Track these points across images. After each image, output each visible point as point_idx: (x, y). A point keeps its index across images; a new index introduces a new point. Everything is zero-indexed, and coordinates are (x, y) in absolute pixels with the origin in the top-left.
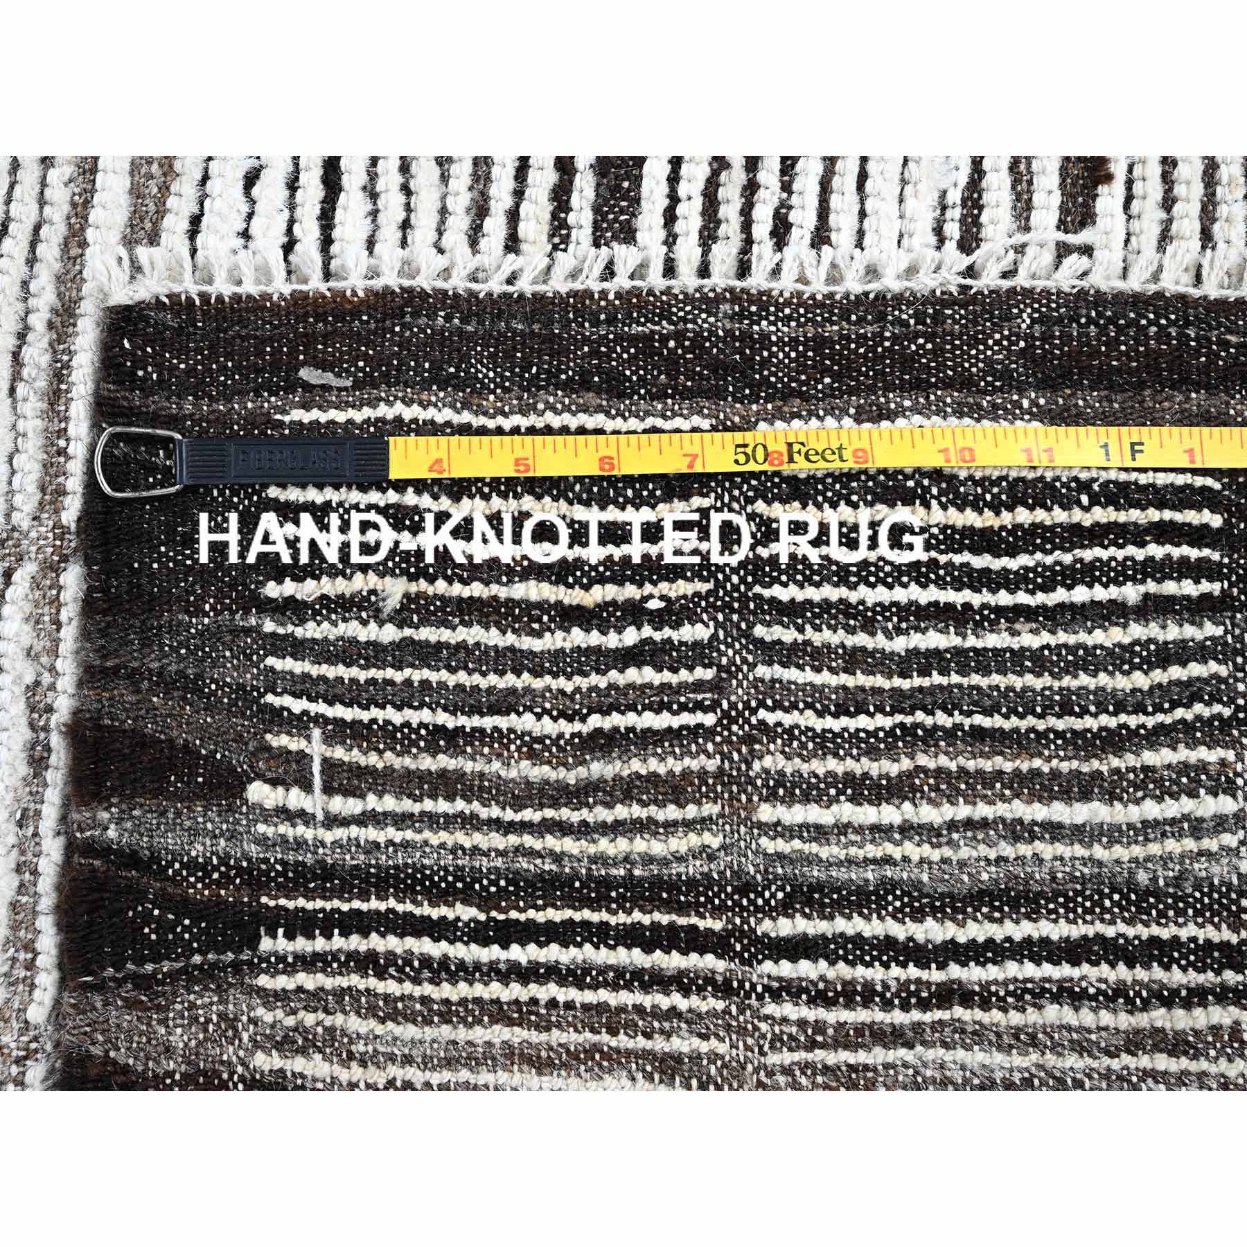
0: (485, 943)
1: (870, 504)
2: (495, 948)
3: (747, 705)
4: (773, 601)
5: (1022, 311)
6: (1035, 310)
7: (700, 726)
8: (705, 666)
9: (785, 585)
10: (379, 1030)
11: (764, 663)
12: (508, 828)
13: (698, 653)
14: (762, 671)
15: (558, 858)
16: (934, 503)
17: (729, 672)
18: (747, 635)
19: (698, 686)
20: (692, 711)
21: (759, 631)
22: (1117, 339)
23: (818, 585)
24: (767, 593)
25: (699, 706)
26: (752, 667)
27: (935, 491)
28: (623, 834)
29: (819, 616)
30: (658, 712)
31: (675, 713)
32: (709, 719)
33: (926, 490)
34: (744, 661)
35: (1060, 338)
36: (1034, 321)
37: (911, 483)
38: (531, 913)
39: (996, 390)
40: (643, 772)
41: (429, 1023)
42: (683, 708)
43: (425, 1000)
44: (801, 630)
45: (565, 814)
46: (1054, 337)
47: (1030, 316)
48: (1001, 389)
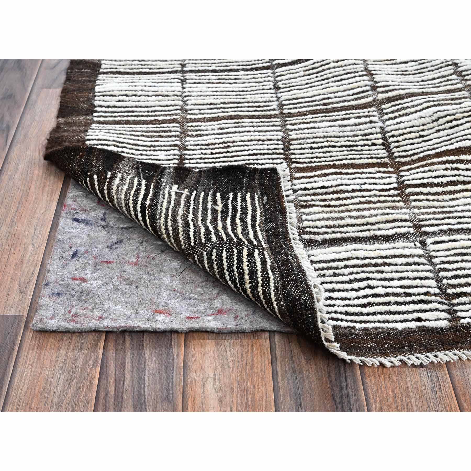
0: (141, 208)
1: (248, 269)
2: (140, 210)
3: (197, 252)
4: (222, 252)
5: (307, 297)
6: (308, 300)
7: (191, 242)
8: (205, 240)
9: (226, 255)
10: (123, 191)
11: (207, 254)
12: (167, 210)
13: (208, 238)
14: (205, 253)
15: (160, 219)
16: (251, 285)
17: (204, 246)
18: (213, 248)
19: (200, 239)
20: (194, 239)
21: (215, 251)
22: (305, 324)
23: (227, 262)
24: (224, 251)
25: (195, 241)
26: (206, 251)
27: (254, 284)
28: (166, 231)
29: (220, 264)
30: (194, 232)
31: (193, 236)
32: (192, 244)
33: (253, 282)
34: (207, 249)
35: (301, 308)
36: (304, 300)
37: (255, 277)
38: (147, 216)
39: (283, 294)
40: (179, 231)
41: (125, 201)
42: (195, 238)
43: (129, 199)
44: (216, 260)
45: (170, 218)
46: (301, 307)
47: (306, 299)
48: (284, 296)
